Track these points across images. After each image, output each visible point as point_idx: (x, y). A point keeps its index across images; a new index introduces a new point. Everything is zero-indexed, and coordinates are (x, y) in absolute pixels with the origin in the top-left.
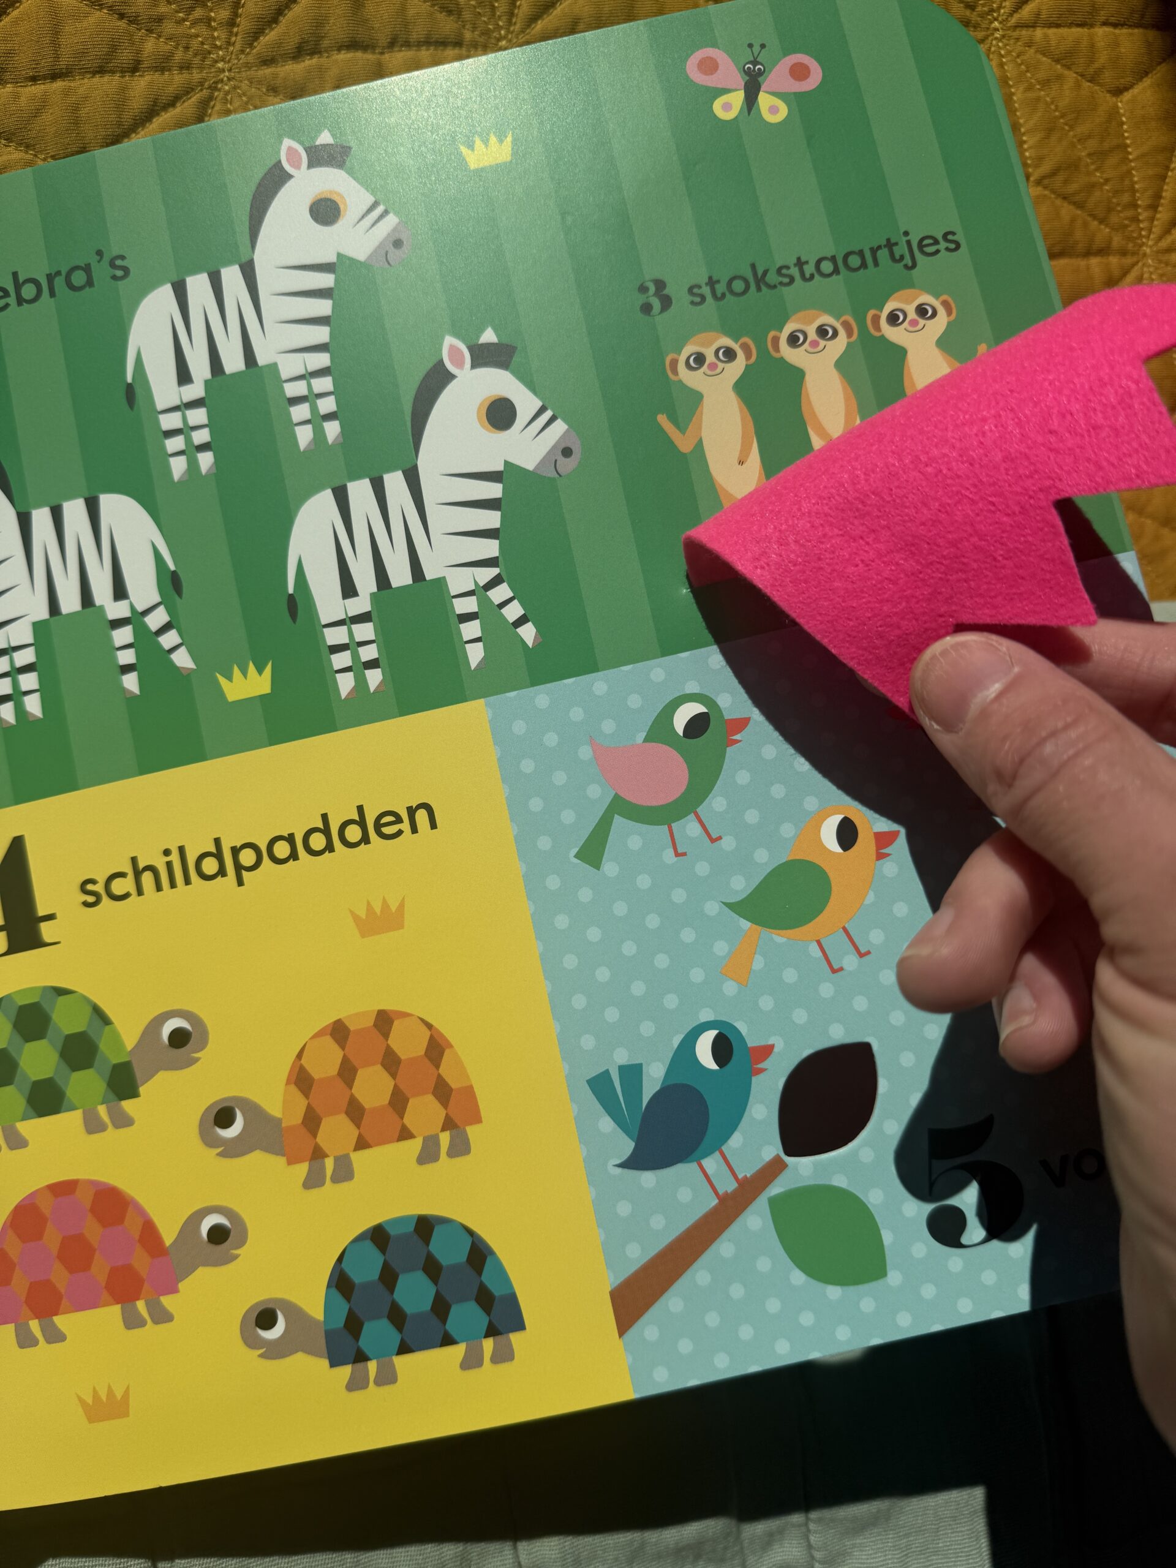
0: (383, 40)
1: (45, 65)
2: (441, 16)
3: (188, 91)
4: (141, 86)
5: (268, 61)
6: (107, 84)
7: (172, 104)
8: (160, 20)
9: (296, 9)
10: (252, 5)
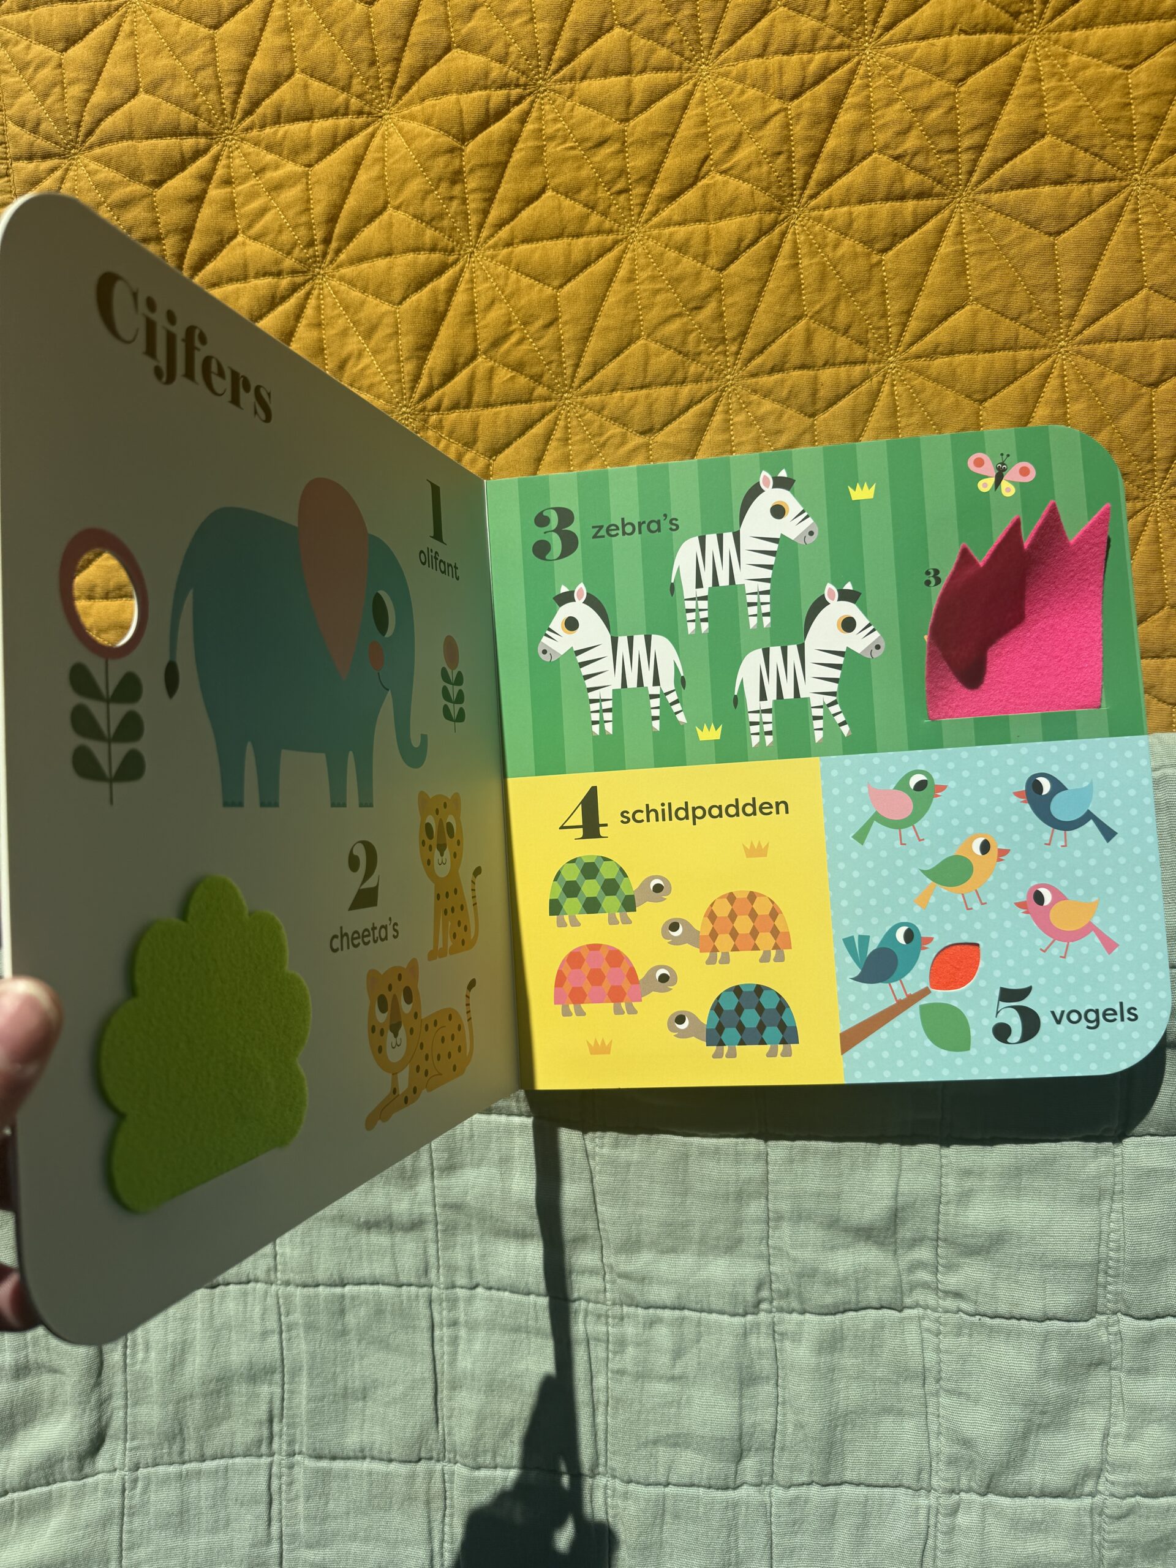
0: (820, 362)
1: (639, 382)
2: (856, 346)
3: (709, 393)
4: (686, 391)
5: (754, 375)
6: (667, 392)
7: (700, 401)
8: (699, 354)
9: (774, 347)
10: (750, 344)
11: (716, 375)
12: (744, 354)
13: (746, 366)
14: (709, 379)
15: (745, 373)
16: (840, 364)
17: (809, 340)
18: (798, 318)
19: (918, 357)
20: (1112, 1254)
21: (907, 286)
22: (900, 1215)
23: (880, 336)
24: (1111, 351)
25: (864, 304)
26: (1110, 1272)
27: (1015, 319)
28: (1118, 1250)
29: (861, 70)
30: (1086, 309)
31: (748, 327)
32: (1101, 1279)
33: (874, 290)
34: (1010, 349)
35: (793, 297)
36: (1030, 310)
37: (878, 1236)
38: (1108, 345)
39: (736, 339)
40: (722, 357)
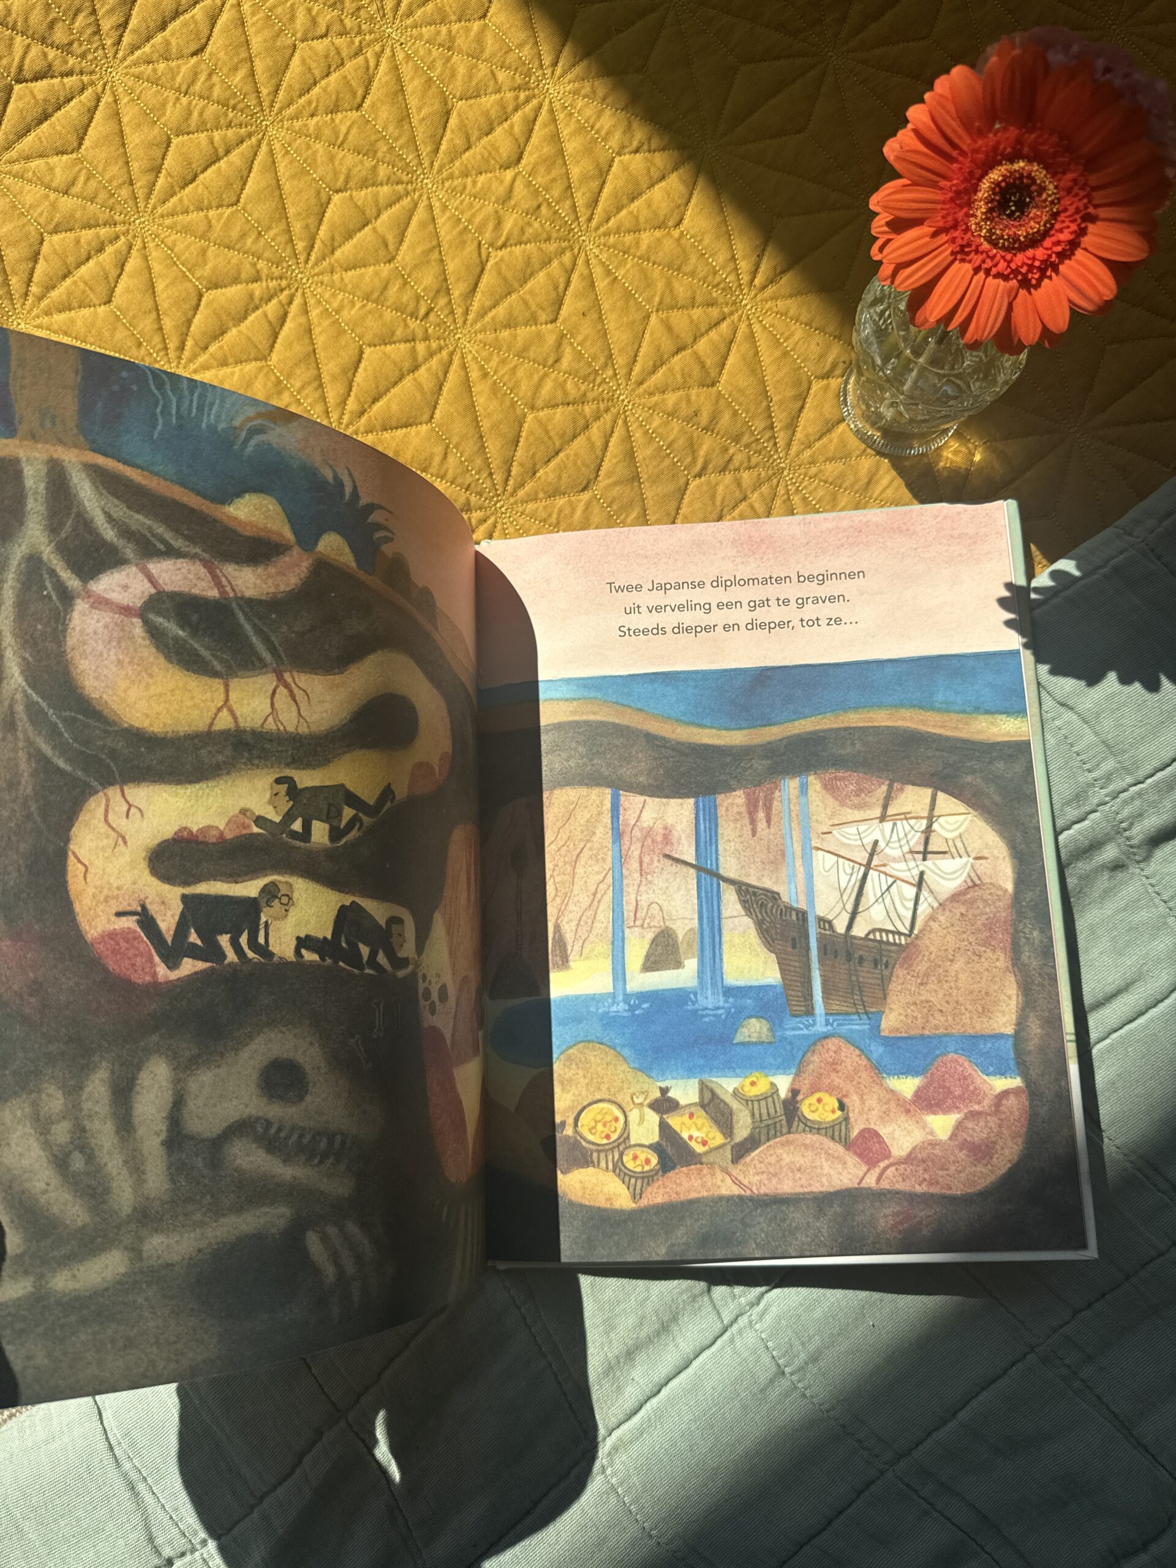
1: (551, 451)
2: (709, 310)
4: (596, 432)
7: (612, 431)
8: (585, 395)
9: (643, 350)
10: (620, 361)
11: (610, 403)
14: (607, 410)
16: (707, 331)
17: (668, 328)
18: (647, 317)
21: (717, 238)
23: (723, 289)
27: (821, 210)
29: (557, 106)
31: (610, 349)
33: (693, 259)
35: (632, 303)
36: (828, 196)
39: (606, 365)
40: (605, 386)
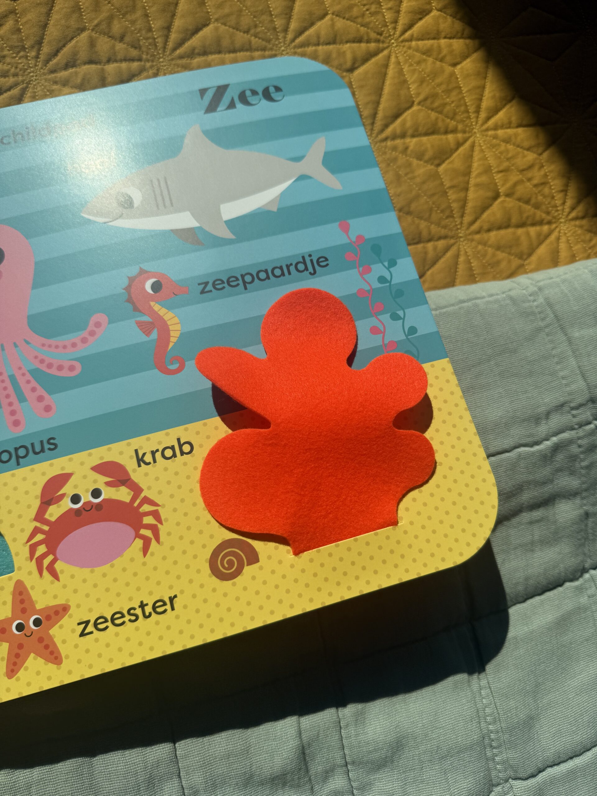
0: (104, 59)
2: (131, 49)
3: (16, 85)
5: (53, 71)
7: (9, 89)
9: (65, 50)
10: (46, 49)
11: (21, 72)
12: (42, 57)
13: (46, 66)
14: (16, 75)
15: (46, 71)
16: (121, 61)
17: (92, 43)
18: (83, 30)
19: (181, 57)
20: (491, 727)
21: (164, 11)
22: (307, 752)
23: (150, 44)
24: (316, 51)
25: (133, 22)
26: (494, 744)
27: (247, 32)
28: (494, 722)
30: (294, 25)
31: (42, 38)
32: (489, 754)
33: (139, 13)
34: (247, 50)
35: (75, 16)
36: (256, 26)
37: (293, 780)
38: (314, 48)
39: (32, 47)
40: (24, 60)
